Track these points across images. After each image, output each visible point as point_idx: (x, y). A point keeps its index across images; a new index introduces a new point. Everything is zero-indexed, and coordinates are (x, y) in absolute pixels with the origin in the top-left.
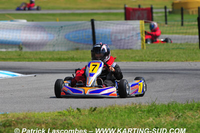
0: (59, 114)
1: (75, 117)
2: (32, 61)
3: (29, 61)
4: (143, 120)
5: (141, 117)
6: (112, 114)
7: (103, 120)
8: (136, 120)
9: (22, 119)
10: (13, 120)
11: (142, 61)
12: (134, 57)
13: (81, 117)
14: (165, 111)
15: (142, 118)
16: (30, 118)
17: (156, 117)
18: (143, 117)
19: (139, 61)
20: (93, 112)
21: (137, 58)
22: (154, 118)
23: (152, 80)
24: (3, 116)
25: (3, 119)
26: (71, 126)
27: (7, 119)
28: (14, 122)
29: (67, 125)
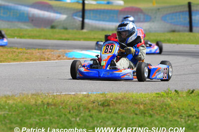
0: (157, 95)
1: (172, 99)
9: (120, 99)
10: (111, 99)
13: (179, 99)
16: (128, 98)
20: (191, 95)
24: (101, 96)
25: (102, 99)
26: (169, 107)
27: (105, 98)
28: (113, 102)
29: (165, 107)
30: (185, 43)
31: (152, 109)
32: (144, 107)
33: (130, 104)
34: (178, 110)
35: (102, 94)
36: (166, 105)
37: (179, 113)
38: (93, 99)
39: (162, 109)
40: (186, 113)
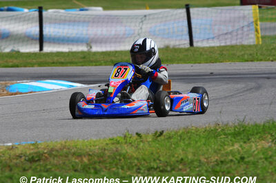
0: (112, 141)
1: (132, 146)
2: (100, 65)
3: (96, 65)
4: (226, 147)
5: (224, 143)
6: (184, 139)
7: (170, 149)
8: (216, 147)
9: (57, 151)
10: (45, 151)
11: (252, 61)
12: (243, 55)
13: (142, 144)
14: (257, 134)
15: (225, 145)
16: (69, 149)
17: (245, 142)
18: (226, 143)
19: (247, 61)
20: (159, 138)
21: (246, 57)
22: (242, 143)
23: (258, 88)
24: (32, 147)
25: (32, 151)
26: (124, 158)
27: (36, 150)
28: (46, 155)
29: (118, 157)
30: (178, 63)
31: (99, 163)
32: (89, 160)
33: (70, 156)
34: (136, 161)
35: (33, 144)
36: (120, 155)
37: (136, 165)
38: (20, 152)
39: (114, 161)
40: (146, 164)
